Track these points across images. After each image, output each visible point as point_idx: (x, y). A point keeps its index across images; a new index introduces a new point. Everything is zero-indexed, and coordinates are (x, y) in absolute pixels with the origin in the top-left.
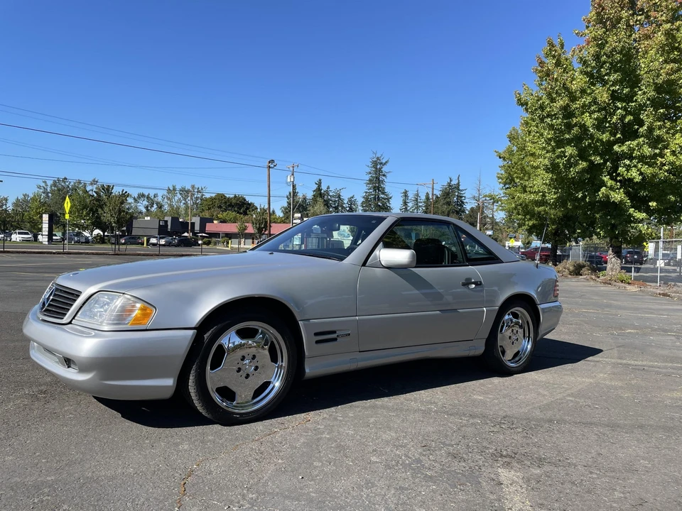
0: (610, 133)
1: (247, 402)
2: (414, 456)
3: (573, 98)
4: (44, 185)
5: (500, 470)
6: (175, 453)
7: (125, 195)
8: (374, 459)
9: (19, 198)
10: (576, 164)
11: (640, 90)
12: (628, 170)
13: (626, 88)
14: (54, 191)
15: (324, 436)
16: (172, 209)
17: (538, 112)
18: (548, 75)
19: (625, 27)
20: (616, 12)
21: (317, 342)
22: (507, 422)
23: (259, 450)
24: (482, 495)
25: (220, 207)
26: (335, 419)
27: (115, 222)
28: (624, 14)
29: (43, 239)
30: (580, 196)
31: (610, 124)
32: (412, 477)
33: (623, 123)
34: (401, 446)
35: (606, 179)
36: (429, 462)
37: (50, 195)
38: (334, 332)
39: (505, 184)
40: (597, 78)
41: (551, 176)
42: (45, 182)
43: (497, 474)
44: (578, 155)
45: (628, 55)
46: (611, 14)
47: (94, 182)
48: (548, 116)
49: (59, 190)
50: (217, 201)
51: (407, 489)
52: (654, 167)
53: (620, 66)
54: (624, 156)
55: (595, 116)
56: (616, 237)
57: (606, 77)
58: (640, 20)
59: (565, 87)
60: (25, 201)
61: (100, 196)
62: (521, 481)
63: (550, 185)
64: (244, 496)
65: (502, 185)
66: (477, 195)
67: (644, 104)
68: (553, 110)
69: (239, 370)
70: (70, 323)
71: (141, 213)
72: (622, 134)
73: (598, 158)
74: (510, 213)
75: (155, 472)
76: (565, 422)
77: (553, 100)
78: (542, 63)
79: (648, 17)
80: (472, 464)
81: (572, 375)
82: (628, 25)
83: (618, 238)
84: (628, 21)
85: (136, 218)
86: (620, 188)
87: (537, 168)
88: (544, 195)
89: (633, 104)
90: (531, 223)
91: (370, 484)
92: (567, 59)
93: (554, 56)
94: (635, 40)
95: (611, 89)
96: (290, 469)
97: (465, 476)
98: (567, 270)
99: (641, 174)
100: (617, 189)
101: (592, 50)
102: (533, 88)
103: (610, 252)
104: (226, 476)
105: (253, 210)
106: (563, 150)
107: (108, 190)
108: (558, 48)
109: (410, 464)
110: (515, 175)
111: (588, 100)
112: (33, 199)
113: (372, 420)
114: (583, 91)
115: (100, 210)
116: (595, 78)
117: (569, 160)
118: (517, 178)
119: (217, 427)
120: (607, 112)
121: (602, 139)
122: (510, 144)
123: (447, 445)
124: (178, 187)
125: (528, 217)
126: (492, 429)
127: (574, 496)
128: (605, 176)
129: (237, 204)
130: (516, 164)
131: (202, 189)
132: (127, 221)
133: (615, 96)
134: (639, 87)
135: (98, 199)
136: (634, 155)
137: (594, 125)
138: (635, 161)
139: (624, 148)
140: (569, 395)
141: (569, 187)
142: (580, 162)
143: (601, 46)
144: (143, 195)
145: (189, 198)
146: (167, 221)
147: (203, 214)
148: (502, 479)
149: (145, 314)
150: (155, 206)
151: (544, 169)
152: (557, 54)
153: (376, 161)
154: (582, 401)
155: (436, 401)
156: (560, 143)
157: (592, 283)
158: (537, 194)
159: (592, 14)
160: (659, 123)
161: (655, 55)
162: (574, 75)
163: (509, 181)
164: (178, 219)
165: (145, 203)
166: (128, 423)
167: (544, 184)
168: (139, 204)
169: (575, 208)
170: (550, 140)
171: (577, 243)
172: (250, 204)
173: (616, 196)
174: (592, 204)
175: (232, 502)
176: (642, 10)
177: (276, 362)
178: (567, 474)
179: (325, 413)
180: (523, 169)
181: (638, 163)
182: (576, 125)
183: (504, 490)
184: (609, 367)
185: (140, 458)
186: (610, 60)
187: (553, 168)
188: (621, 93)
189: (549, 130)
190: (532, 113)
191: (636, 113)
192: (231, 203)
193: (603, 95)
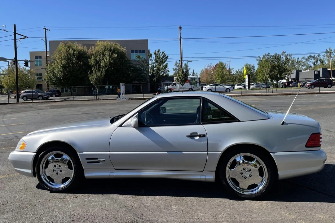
21: (89, 163)
38: (97, 159)
69: (54, 170)
124: (333, 49)
144: (311, 57)
146: (319, 71)
149: (23, 146)
164: (326, 69)
165: (313, 61)
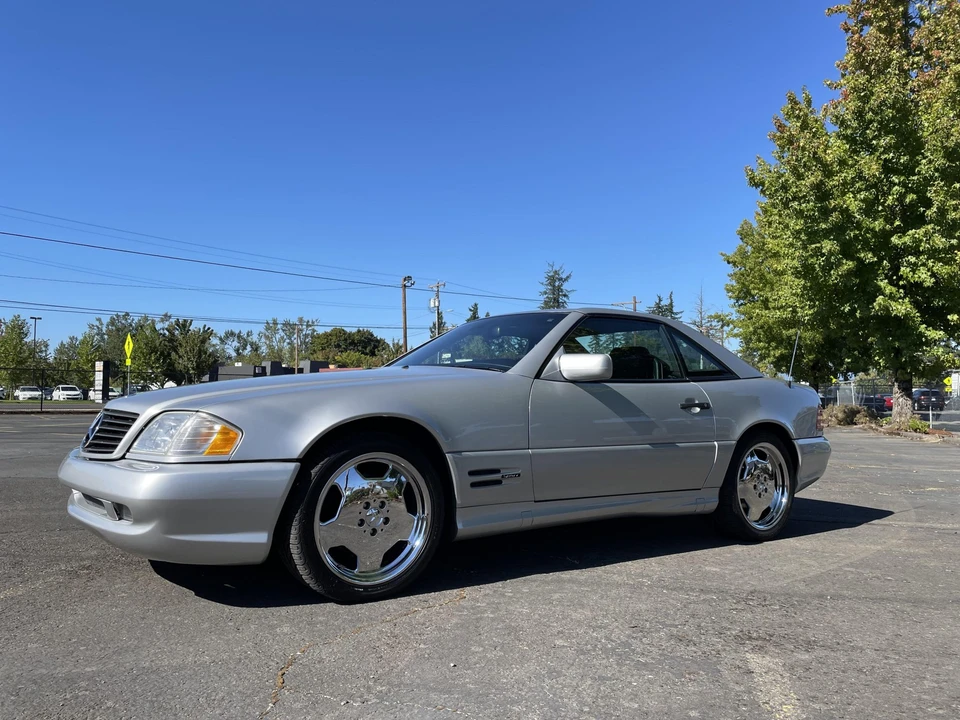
0: (885, 220)
1: (374, 571)
2: (619, 638)
3: (828, 173)
4: (97, 323)
5: (748, 656)
6: (270, 637)
7: (208, 333)
8: (559, 642)
9: (65, 343)
10: (839, 264)
11: (925, 158)
12: (914, 271)
13: (904, 155)
14: (111, 331)
15: (486, 615)
16: (273, 352)
17: (781, 194)
18: (791, 142)
19: (897, 72)
20: (882, 52)
21: (474, 485)
22: (757, 598)
23: (391, 633)
24: (724, 686)
25: (338, 346)
26: (503, 595)
27: (193, 369)
28: (895, 54)
29: (96, 396)
30: (847, 310)
31: (883, 206)
32: (618, 664)
33: (902, 205)
34: (600, 627)
35: (883, 284)
36: (642, 647)
37: (106, 337)
38: (497, 471)
39: (738, 299)
40: (861, 144)
41: (803, 282)
42: (99, 320)
43: (745, 661)
44: (841, 252)
45: (904, 112)
46: (876, 54)
47: (167, 317)
48: (795, 198)
49: (118, 330)
50: (334, 338)
51: (610, 679)
52: (952, 265)
53: (894, 127)
54: (907, 250)
55: (862, 195)
56: (903, 367)
57: (874, 142)
58: (918, 62)
59: (816, 157)
60: (72, 346)
61: (173, 334)
62: (780, 669)
63: (802, 295)
64: (369, 689)
65: (733, 301)
66: (698, 320)
67: (931, 177)
68: (800, 191)
69: (362, 523)
70: (123, 457)
71: (230, 358)
72: (902, 221)
73: (870, 255)
74: (747, 340)
75: (240, 659)
76: (843, 598)
77: (800, 177)
78: (781, 127)
79: (929, 58)
80: (706, 649)
81: (852, 542)
82: (902, 70)
83: (905, 369)
84: (900, 64)
85: (223, 364)
86: (905, 297)
87: (782, 273)
88: (794, 311)
89: (915, 178)
90: (778, 353)
91: (553, 673)
92: (816, 121)
93: (798, 117)
94: (912, 91)
95: (883, 157)
96: (436, 656)
97: (696, 662)
98: (834, 419)
99: (933, 275)
100: (900, 298)
101: (852, 106)
102: (770, 161)
103: (896, 389)
104: (344, 664)
105: (384, 349)
106: (818, 245)
107: (184, 326)
108: (803, 105)
109: (613, 649)
110: (752, 285)
111: (849, 174)
112: (82, 343)
113: (556, 596)
114: (842, 163)
115: (173, 354)
116: (858, 143)
117: (828, 259)
118: (754, 289)
119: (331, 606)
120: (878, 191)
121: (874, 228)
122: (741, 243)
123: (667, 626)
124: (280, 320)
125: (773, 344)
126: (735, 606)
127: (862, 687)
128: (881, 280)
129: (360, 342)
130: (751, 269)
131: (313, 322)
132: (209, 367)
133: (888, 168)
134: (923, 154)
135: (172, 339)
136: (921, 249)
137: (860, 209)
138: (923, 258)
139: (907, 239)
140: (848, 566)
141: (830, 299)
142: (844, 261)
143: (865, 99)
144: (232, 334)
145: (295, 336)
146: (265, 367)
147: (315, 356)
148: (752, 666)
149: (227, 439)
150: (249, 348)
151: (792, 274)
152: (802, 113)
153: (553, 276)
154: (867, 573)
155: (650, 573)
156: (814, 236)
157: (872, 434)
158: (785, 310)
159: (849, 57)
160: (954, 202)
161: (943, 108)
162: (828, 141)
163: (744, 295)
164: (280, 364)
165: (236, 344)
166: (204, 602)
167: (794, 295)
168: (226, 346)
169: (841, 327)
170: (799, 232)
171: (846, 379)
172: (378, 341)
173: (899, 307)
174: (865, 320)
175: (351, 696)
176: (919, 48)
177: (415, 514)
178: (851, 660)
179: (487, 589)
180: (762, 277)
181: (927, 260)
182: (834, 209)
183: (756, 680)
184: (903, 533)
185: (219, 644)
186: (878, 118)
187: (805, 272)
188: (897, 163)
189: (797, 218)
190: (771, 196)
191: (920, 190)
192: (353, 341)
193: (870, 166)
